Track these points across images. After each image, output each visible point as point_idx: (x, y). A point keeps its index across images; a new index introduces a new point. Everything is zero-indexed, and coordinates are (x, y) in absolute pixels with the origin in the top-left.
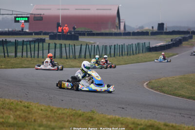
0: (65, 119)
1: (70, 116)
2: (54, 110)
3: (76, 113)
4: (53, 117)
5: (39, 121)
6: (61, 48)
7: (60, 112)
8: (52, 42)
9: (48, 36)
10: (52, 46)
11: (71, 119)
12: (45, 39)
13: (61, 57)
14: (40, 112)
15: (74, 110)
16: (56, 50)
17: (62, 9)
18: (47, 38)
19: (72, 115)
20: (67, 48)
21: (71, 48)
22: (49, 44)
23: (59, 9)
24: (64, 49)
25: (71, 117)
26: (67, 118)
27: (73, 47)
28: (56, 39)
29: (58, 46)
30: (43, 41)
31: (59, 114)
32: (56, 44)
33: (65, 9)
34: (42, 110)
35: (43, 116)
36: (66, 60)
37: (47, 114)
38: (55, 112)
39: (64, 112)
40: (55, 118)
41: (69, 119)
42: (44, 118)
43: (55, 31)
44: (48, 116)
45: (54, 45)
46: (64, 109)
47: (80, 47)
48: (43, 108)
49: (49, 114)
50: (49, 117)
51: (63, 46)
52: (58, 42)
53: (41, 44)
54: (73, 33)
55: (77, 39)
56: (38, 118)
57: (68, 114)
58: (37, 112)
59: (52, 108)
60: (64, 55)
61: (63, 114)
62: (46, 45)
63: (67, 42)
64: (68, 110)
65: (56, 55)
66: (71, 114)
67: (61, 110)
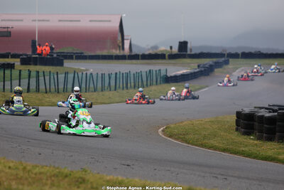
0: (44, 181)
1: (51, 177)
2: (28, 168)
3: (59, 172)
4: (26, 179)
5: (5, 183)
6: (38, 77)
7: (37, 170)
8: (25, 69)
9: (19, 60)
10: (25, 74)
11: (53, 181)
12: (14, 64)
13: (38, 90)
14: (7, 170)
15: (58, 168)
16: (31, 79)
17: (39, 21)
18: (17, 62)
19: (54, 176)
20: (47, 78)
21: (52, 77)
22: (20, 71)
23: (35, 21)
24: (41, 78)
25: (53, 178)
26: (47, 180)
27: (56, 76)
28: (30, 64)
29: (33, 74)
30: (11, 66)
31: (36, 174)
32: (30, 72)
33: (43, 20)
34: (10, 168)
35: (12, 177)
36: (46, 95)
37: (17, 175)
38: (29, 171)
39: (42, 170)
40: (30, 180)
41: (49, 182)
42: (14, 179)
43: (30, 53)
44: (19, 177)
45: (27, 72)
46: (42, 167)
47: (64, 75)
48: (11, 165)
49: (21, 173)
50: (21, 179)
51: (41, 74)
52: (33, 68)
53: (8, 72)
54: (55, 55)
55: (61, 64)
56: (4, 179)
57: (48, 174)
58: (3, 171)
59: (25, 165)
60: (42, 87)
61: (41, 173)
62: (15, 73)
63: (47, 69)
64: (48, 168)
65: (31, 88)
66: (53, 173)
67: (37, 169)
